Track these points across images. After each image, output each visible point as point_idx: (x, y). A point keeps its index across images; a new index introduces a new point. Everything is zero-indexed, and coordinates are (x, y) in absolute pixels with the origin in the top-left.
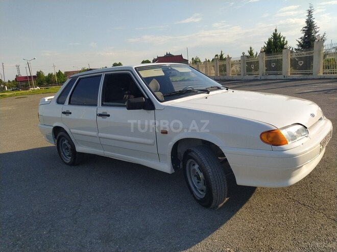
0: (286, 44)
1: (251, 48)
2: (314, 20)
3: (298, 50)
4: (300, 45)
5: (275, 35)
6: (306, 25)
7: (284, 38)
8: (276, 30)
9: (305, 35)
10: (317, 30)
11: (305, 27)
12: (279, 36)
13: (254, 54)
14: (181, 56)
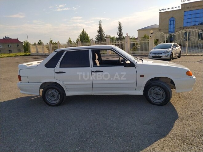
0: (89, 38)
1: (70, 38)
2: (102, 27)
3: (97, 41)
4: (97, 39)
5: (83, 32)
6: (99, 29)
7: (88, 35)
8: (83, 30)
9: (99, 34)
10: (104, 32)
11: (99, 30)
12: (86, 33)
13: (72, 42)
14: (17, 39)
